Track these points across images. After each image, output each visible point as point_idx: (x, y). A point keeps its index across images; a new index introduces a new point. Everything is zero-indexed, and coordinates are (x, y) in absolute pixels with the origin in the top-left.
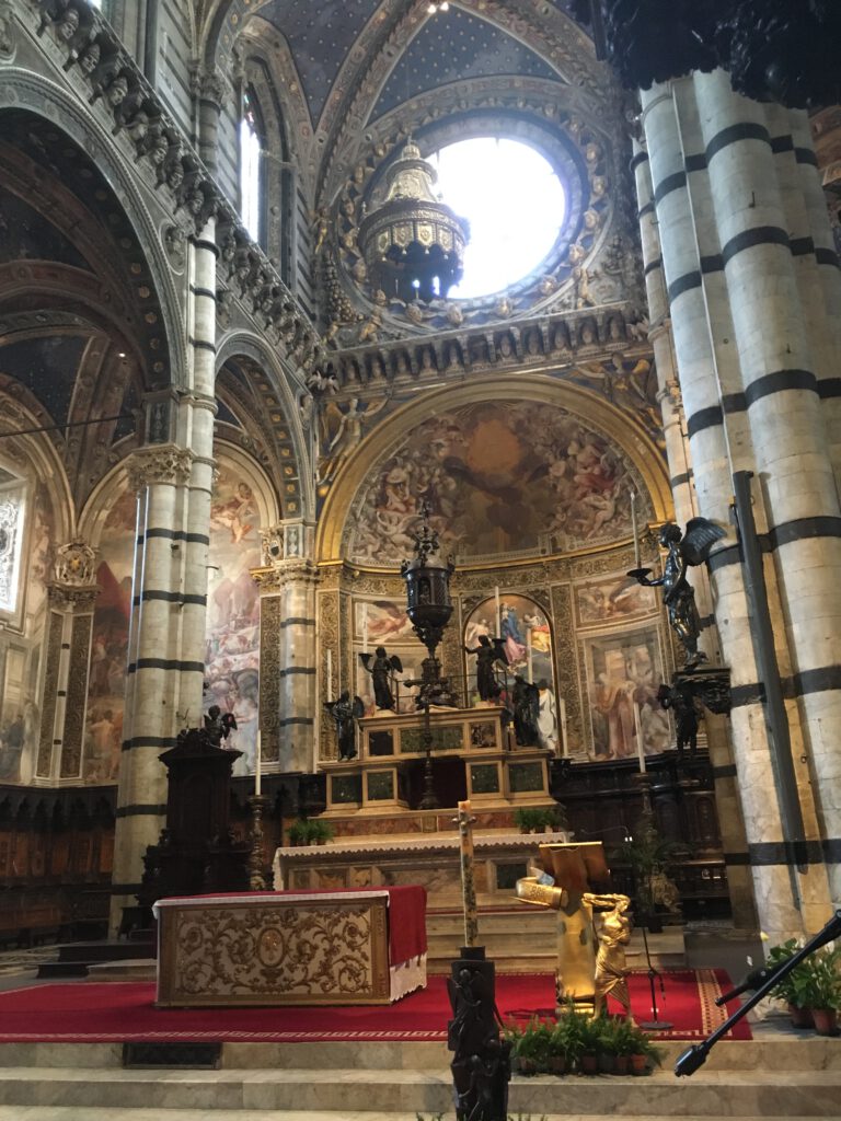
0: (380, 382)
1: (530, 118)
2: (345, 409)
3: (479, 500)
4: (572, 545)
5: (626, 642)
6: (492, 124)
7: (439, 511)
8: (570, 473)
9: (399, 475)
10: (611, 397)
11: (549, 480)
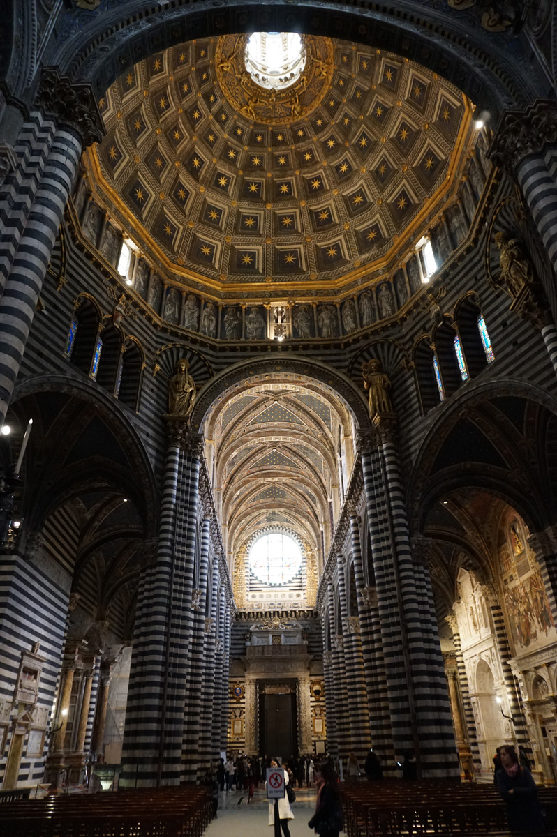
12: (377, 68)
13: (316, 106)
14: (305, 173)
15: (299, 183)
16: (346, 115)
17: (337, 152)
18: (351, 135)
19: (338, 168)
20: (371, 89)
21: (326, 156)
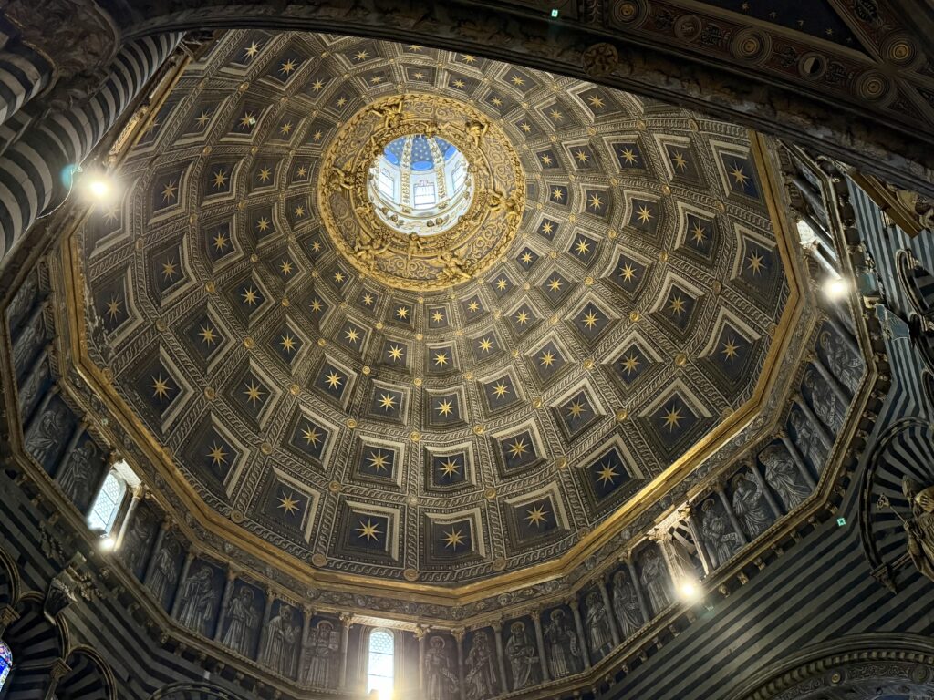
12: (345, 357)
13: (324, 215)
14: (245, 163)
15: (237, 149)
16: (295, 270)
17: (248, 232)
18: (265, 271)
19: (225, 229)
20: (321, 334)
21: (249, 210)
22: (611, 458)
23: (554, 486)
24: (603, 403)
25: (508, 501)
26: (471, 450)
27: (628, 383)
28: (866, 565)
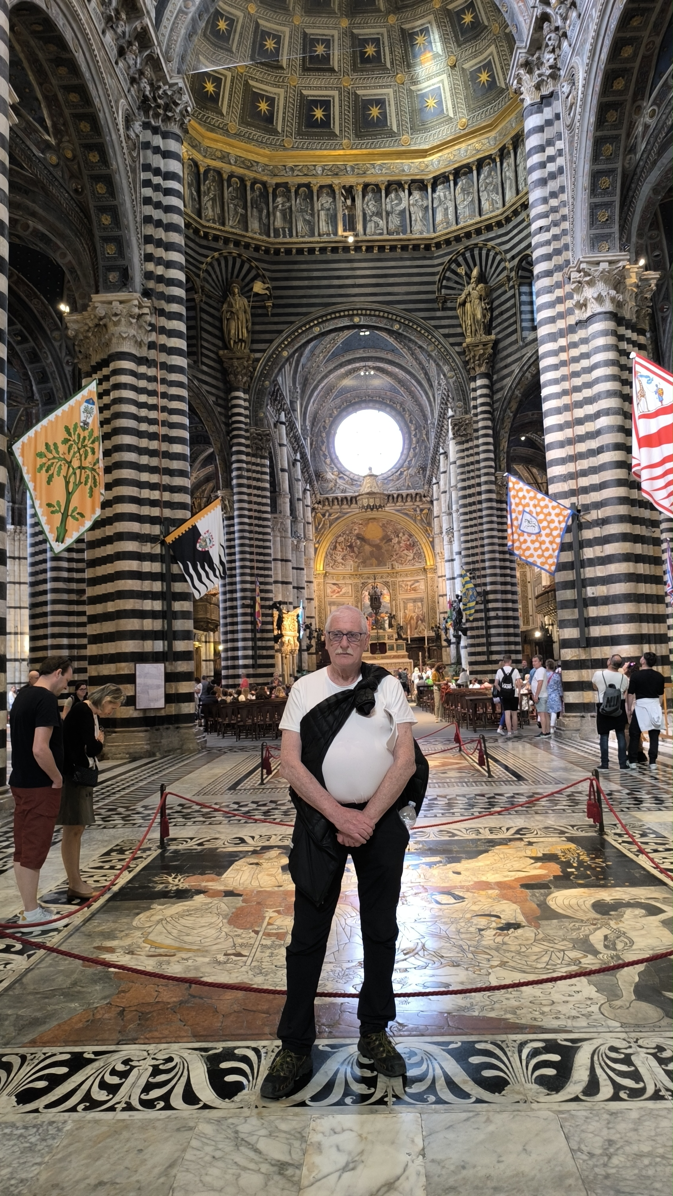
0: (336, 507)
1: (391, 407)
2: (324, 515)
3: (367, 548)
4: (398, 567)
5: (415, 601)
6: (377, 406)
7: (353, 551)
8: (399, 542)
9: (341, 539)
10: (415, 521)
11: (392, 544)
22: (326, 104)
23: (281, 91)
24: (339, 61)
25: (251, 82)
26: (241, 21)
27: (362, 62)
28: (435, 288)
